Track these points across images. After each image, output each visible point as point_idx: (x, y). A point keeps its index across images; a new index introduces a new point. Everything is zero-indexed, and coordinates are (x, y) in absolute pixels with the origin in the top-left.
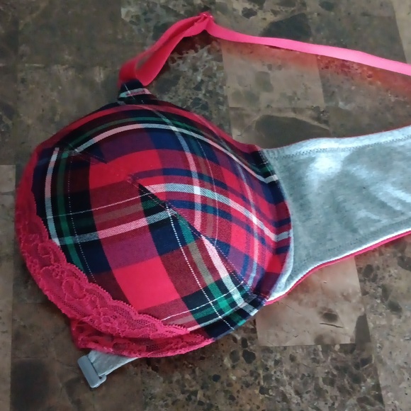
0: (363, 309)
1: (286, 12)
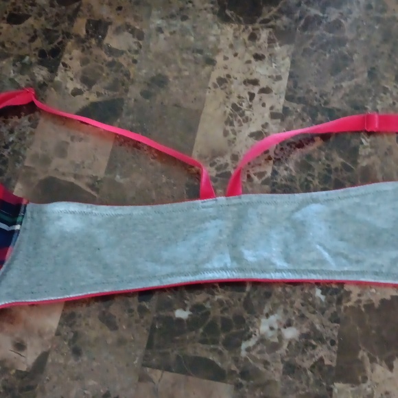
0: (50, 347)
1: (109, 95)
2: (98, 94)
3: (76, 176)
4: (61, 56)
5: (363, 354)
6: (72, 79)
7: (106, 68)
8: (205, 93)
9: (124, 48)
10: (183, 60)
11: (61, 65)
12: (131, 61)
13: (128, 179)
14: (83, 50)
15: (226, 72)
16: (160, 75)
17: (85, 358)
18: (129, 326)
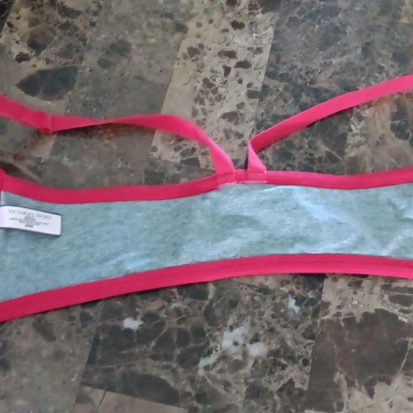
1: (60, 62)
2: (48, 61)
3: (15, 157)
4: (7, 15)
5: (339, 376)
6: (17, 42)
7: (58, 31)
8: (173, 64)
9: (81, 8)
10: (149, 25)
11: (6, 26)
12: (88, 24)
13: (77, 163)
14: (33, 9)
15: (199, 41)
16: (121, 42)
17: (14, 373)
18: (69, 336)
